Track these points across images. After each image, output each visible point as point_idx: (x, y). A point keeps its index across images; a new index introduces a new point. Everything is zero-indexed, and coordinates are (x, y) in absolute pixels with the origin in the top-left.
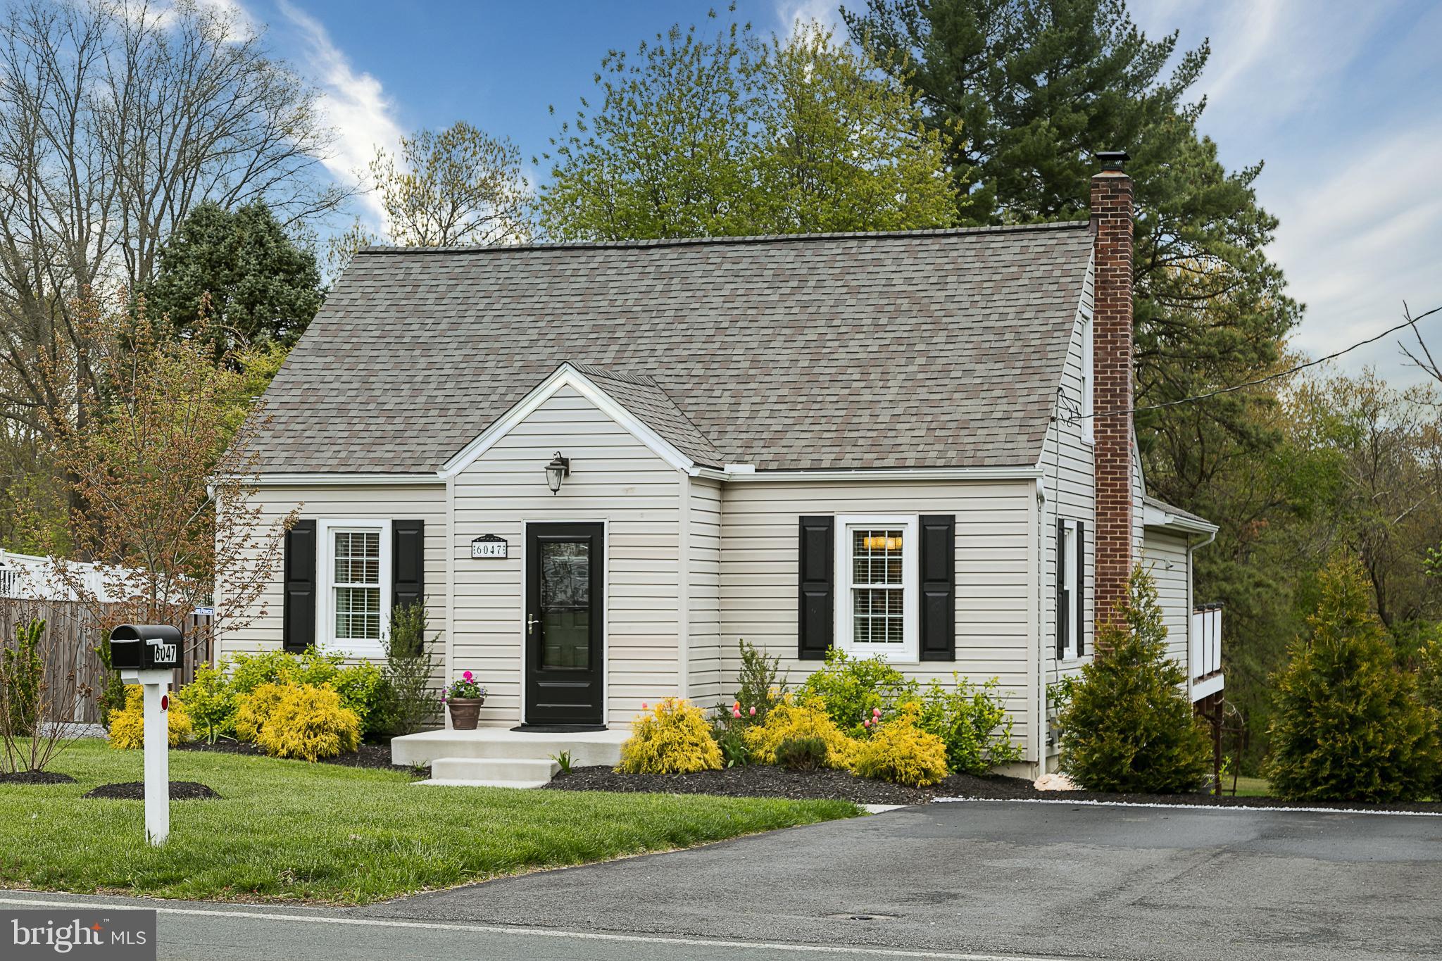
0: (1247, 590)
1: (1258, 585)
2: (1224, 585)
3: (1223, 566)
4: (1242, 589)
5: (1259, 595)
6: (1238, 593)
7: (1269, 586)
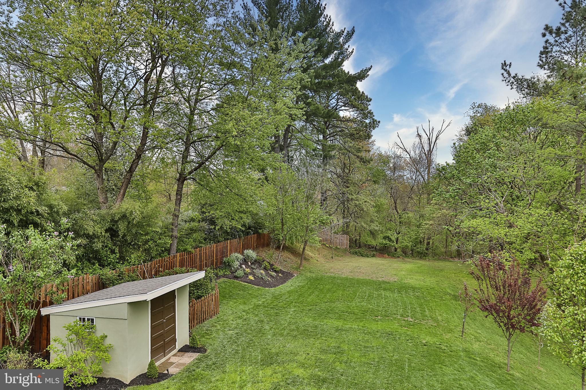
0: (363, 203)
1: (365, 202)
2: (356, 202)
3: (356, 196)
4: (361, 203)
5: (366, 205)
6: (360, 204)
7: (368, 202)
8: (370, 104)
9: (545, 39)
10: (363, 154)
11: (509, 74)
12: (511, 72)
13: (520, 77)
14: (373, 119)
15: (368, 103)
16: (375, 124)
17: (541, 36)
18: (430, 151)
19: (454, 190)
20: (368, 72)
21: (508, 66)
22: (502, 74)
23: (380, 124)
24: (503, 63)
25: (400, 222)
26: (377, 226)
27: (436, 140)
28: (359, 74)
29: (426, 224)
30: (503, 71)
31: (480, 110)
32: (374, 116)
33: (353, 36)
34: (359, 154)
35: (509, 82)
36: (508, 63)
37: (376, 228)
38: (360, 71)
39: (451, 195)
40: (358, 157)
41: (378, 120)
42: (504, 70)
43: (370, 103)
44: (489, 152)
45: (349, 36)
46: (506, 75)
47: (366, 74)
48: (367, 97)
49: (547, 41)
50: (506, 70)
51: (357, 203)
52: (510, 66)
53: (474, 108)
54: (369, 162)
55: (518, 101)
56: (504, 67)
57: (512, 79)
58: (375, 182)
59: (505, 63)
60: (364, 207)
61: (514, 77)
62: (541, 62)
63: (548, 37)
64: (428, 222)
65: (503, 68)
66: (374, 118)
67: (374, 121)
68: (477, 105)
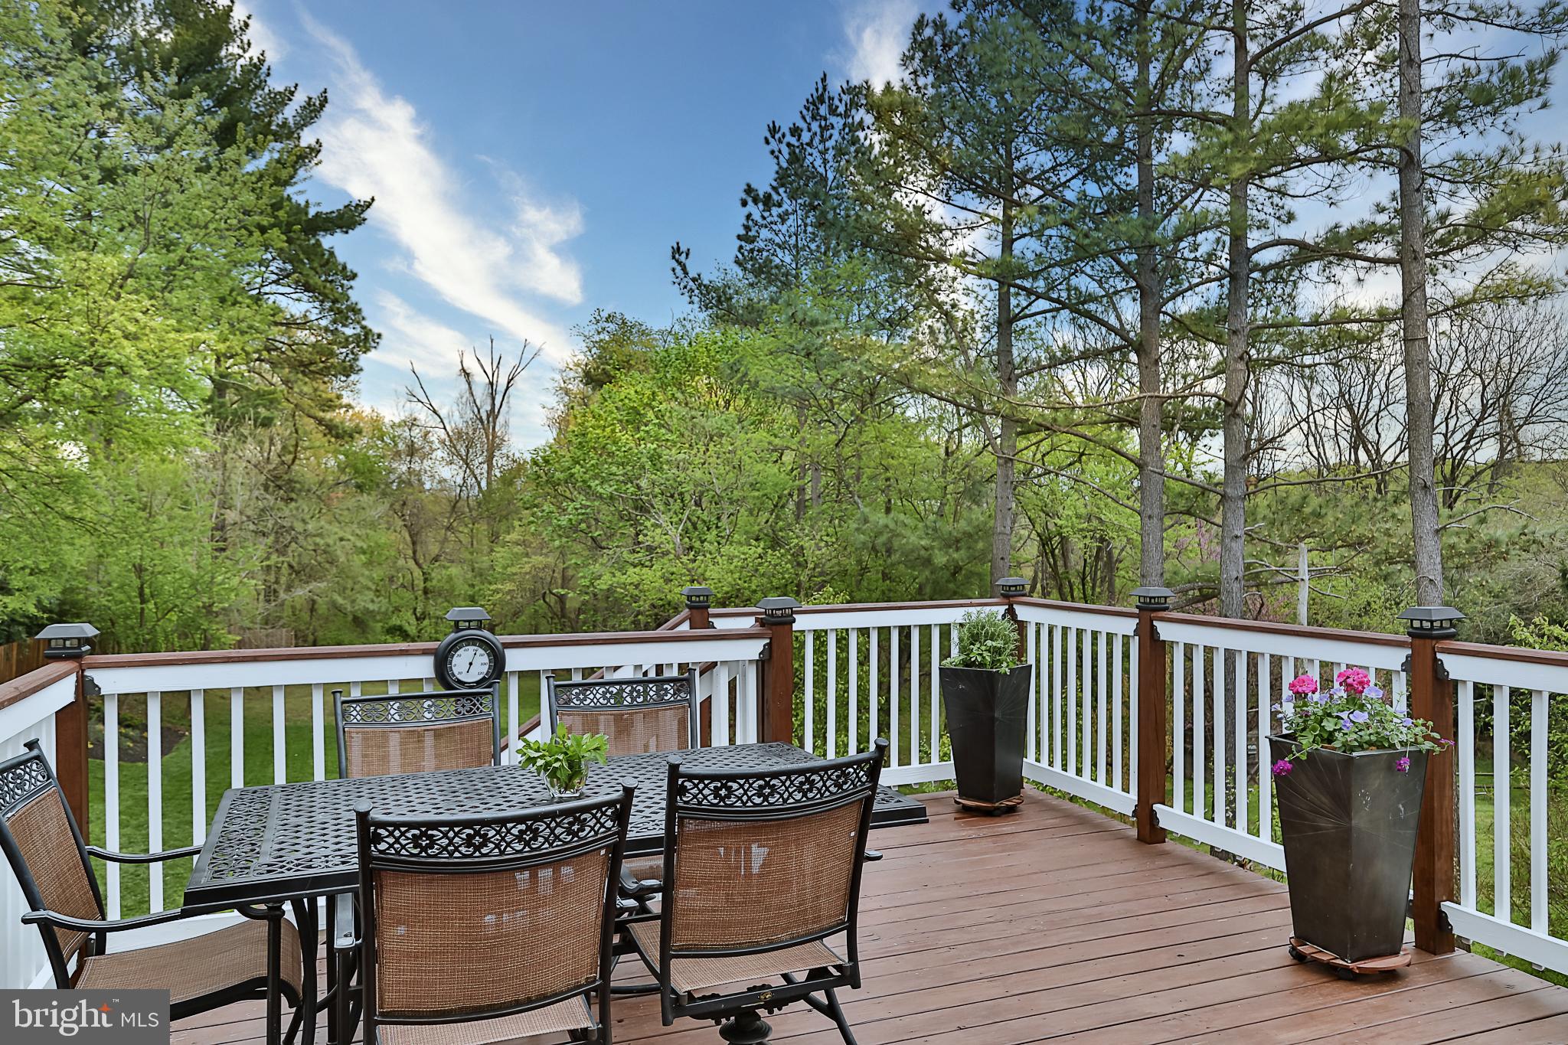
8: (351, 287)
9: (746, 211)
10: (335, 416)
11: (686, 273)
12: (689, 269)
13: (706, 282)
14: (364, 328)
15: (345, 282)
16: (367, 340)
17: (739, 203)
18: (493, 414)
19: (576, 509)
20: (363, 211)
21: (684, 255)
22: (674, 270)
23: (382, 342)
24: (675, 246)
25: (426, 591)
26: (373, 601)
27: (508, 388)
28: (341, 215)
29: (497, 591)
30: (674, 264)
31: (612, 327)
32: (364, 319)
33: (322, 113)
34: (328, 416)
35: (685, 287)
36: (683, 248)
37: (371, 607)
38: (342, 207)
39: (570, 520)
40: (320, 422)
41: (376, 330)
42: (677, 261)
43: (352, 283)
44: (647, 428)
45: (311, 111)
46: (678, 269)
47: (359, 216)
48: (344, 268)
49: (749, 216)
50: (679, 263)
51: (322, 542)
52: (687, 255)
53: (598, 321)
54: (351, 437)
55: (690, 317)
56: (677, 256)
57: (691, 283)
58: (360, 487)
59: (679, 248)
60: (339, 552)
61: (694, 280)
62: (740, 256)
63: (751, 207)
64: (500, 586)
65: (674, 257)
66: (364, 323)
67: (367, 332)
68: (605, 315)
